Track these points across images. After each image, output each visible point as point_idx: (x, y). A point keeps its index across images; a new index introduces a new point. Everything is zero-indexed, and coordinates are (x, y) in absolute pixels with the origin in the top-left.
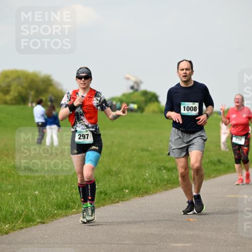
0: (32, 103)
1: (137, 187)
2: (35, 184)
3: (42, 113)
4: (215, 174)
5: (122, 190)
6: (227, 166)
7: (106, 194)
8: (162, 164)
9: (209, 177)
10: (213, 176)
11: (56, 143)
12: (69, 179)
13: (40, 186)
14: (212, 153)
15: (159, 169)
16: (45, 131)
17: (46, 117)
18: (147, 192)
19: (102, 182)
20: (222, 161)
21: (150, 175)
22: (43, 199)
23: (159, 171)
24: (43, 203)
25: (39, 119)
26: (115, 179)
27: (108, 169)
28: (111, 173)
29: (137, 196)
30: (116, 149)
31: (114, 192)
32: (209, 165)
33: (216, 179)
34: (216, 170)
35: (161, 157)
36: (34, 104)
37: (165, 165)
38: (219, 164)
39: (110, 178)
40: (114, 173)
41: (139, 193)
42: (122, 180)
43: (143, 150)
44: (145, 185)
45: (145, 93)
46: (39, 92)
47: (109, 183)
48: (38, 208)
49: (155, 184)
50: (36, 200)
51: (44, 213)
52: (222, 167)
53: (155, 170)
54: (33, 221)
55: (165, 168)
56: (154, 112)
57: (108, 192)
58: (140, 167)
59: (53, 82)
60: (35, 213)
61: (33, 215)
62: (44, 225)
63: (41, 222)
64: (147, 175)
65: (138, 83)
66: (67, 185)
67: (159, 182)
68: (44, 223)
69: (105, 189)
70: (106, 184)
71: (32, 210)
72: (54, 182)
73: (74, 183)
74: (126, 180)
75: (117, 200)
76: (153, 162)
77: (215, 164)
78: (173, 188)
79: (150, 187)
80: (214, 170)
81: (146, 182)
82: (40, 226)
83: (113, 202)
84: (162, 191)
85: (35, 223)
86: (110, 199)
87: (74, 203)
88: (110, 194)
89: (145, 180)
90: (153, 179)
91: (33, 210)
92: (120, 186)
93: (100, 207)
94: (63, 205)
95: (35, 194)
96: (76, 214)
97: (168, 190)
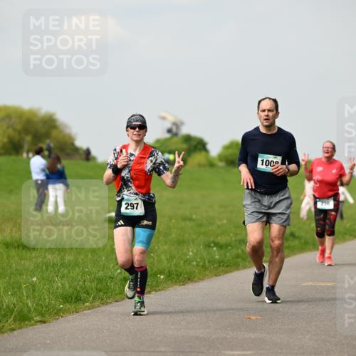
0: (28, 153)
1: (177, 271)
2: (32, 267)
3: (42, 167)
4: (287, 253)
5: (155, 275)
6: (303, 241)
8: (212, 239)
12: (80, 260)
13: (39, 270)
15: (208, 246)
16: (46, 191)
17: (47, 171)
18: (190, 279)
20: (297, 234)
21: (195, 254)
22: (44, 288)
23: (207, 248)
24: (43, 293)
25: (38, 176)
29: (176, 283)
33: (288, 259)
34: (288, 248)
35: (210, 228)
36: (31, 155)
37: (216, 241)
38: (291, 238)
41: (179, 279)
42: (155, 261)
43: (185, 219)
44: (187, 268)
45: (188, 139)
46: (38, 137)
48: (36, 301)
49: (202, 266)
50: (34, 290)
51: (44, 309)
52: (296, 242)
53: (202, 247)
54: (29, 319)
55: (216, 244)
56: (200, 165)
58: (180, 242)
59: (58, 124)
60: (32, 309)
61: (29, 311)
62: (44, 325)
63: (41, 321)
66: (77, 269)
67: (207, 264)
68: (45, 322)
71: (27, 304)
72: (59, 264)
73: (88, 265)
74: (160, 261)
76: (199, 236)
77: (286, 240)
78: (227, 272)
79: (195, 272)
82: (39, 326)
84: (212, 277)
85: (33, 322)
87: (88, 294)
89: (187, 262)
90: (199, 260)
91: (30, 304)
92: (152, 270)
94: (71, 297)
95: (33, 281)
96: (89, 309)
97: (220, 275)
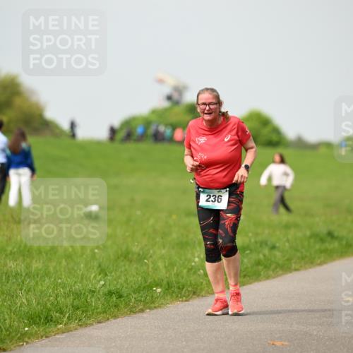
1: (179, 283)
3: (3, 145)
4: (322, 259)
5: (150, 287)
6: (344, 243)
7: (120, 296)
9: (312, 263)
10: (319, 261)
11: (27, 201)
12: (51, 269)
14: (317, 219)
17: (9, 152)
18: (195, 292)
19: (113, 274)
20: (336, 234)
21: (202, 260)
24: (3, 312)
26: (137, 269)
27: (124, 249)
28: (130, 256)
29: (177, 298)
30: (139, 213)
31: (135, 293)
32: (312, 241)
33: (325, 266)
34: (325, 251)
38: (329, 239)
39: (127, 267)
40: (135, 256)
41: (181, 294)
42: (150, 269)
44: (191, 279)
47: (125, 275)
51: (4, 332)
52: (335, 244)
57: (125, 292)
58: (183, 245)
64: (197, 259)
65: (179, 90)
66: (47, 280)
68: (5, 350)
69: (118, 287)
70: (119, 277)
72: (24, 274)
73: (61, 275)
74: (156, 270)
75: (141, 307)
77: (322, 240)
79: (202, 283)
80: (321, 251)
81: (195, 273)
83: (133, 311)
86: (127, 304)
87: (62, 313)
88: (127, 296)
89: (192, 270)
92: (146, 282)
93: (108, 319)
94: (39, 316)
96: (64, 333)
